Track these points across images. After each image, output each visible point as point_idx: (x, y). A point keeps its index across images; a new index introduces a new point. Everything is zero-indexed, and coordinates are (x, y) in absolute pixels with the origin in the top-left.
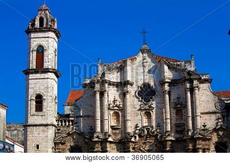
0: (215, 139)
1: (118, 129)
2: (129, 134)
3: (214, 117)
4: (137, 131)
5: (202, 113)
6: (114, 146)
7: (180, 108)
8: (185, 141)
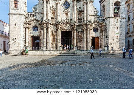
0: (93, 26)
1: (54, 19)
2: (59, 21)
3: (93, 17)
4: (62, 21)
5: (90, 15)
6: (52, 26)
7: (80, 12)
8: (82, 25)
